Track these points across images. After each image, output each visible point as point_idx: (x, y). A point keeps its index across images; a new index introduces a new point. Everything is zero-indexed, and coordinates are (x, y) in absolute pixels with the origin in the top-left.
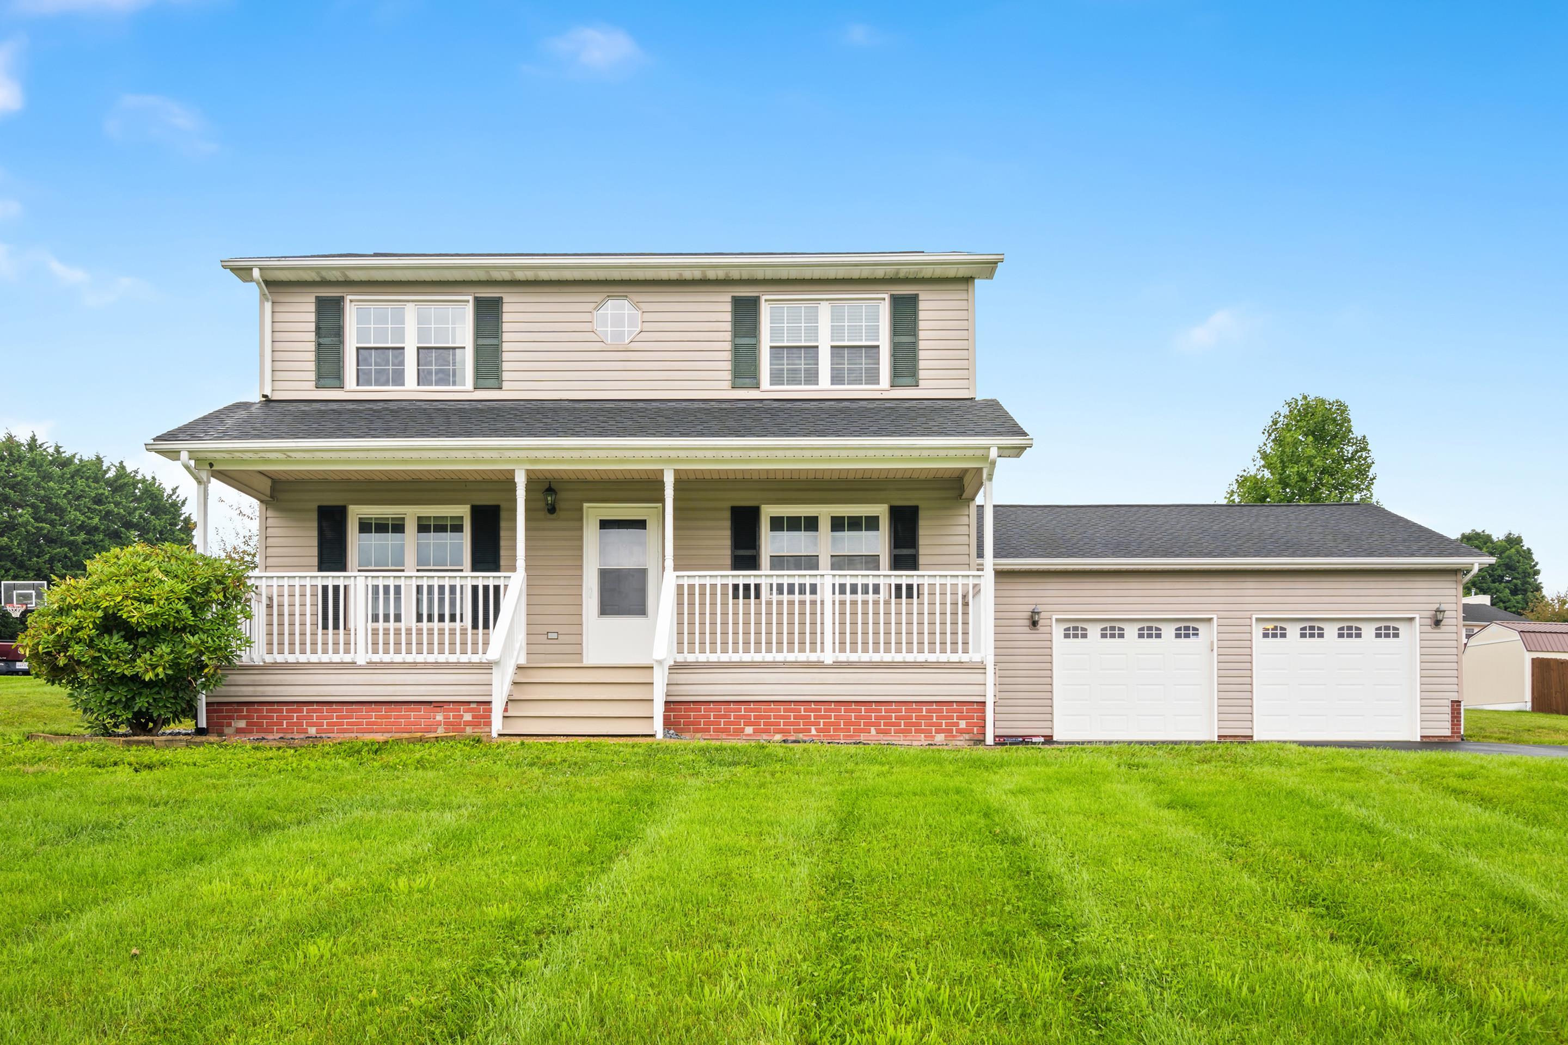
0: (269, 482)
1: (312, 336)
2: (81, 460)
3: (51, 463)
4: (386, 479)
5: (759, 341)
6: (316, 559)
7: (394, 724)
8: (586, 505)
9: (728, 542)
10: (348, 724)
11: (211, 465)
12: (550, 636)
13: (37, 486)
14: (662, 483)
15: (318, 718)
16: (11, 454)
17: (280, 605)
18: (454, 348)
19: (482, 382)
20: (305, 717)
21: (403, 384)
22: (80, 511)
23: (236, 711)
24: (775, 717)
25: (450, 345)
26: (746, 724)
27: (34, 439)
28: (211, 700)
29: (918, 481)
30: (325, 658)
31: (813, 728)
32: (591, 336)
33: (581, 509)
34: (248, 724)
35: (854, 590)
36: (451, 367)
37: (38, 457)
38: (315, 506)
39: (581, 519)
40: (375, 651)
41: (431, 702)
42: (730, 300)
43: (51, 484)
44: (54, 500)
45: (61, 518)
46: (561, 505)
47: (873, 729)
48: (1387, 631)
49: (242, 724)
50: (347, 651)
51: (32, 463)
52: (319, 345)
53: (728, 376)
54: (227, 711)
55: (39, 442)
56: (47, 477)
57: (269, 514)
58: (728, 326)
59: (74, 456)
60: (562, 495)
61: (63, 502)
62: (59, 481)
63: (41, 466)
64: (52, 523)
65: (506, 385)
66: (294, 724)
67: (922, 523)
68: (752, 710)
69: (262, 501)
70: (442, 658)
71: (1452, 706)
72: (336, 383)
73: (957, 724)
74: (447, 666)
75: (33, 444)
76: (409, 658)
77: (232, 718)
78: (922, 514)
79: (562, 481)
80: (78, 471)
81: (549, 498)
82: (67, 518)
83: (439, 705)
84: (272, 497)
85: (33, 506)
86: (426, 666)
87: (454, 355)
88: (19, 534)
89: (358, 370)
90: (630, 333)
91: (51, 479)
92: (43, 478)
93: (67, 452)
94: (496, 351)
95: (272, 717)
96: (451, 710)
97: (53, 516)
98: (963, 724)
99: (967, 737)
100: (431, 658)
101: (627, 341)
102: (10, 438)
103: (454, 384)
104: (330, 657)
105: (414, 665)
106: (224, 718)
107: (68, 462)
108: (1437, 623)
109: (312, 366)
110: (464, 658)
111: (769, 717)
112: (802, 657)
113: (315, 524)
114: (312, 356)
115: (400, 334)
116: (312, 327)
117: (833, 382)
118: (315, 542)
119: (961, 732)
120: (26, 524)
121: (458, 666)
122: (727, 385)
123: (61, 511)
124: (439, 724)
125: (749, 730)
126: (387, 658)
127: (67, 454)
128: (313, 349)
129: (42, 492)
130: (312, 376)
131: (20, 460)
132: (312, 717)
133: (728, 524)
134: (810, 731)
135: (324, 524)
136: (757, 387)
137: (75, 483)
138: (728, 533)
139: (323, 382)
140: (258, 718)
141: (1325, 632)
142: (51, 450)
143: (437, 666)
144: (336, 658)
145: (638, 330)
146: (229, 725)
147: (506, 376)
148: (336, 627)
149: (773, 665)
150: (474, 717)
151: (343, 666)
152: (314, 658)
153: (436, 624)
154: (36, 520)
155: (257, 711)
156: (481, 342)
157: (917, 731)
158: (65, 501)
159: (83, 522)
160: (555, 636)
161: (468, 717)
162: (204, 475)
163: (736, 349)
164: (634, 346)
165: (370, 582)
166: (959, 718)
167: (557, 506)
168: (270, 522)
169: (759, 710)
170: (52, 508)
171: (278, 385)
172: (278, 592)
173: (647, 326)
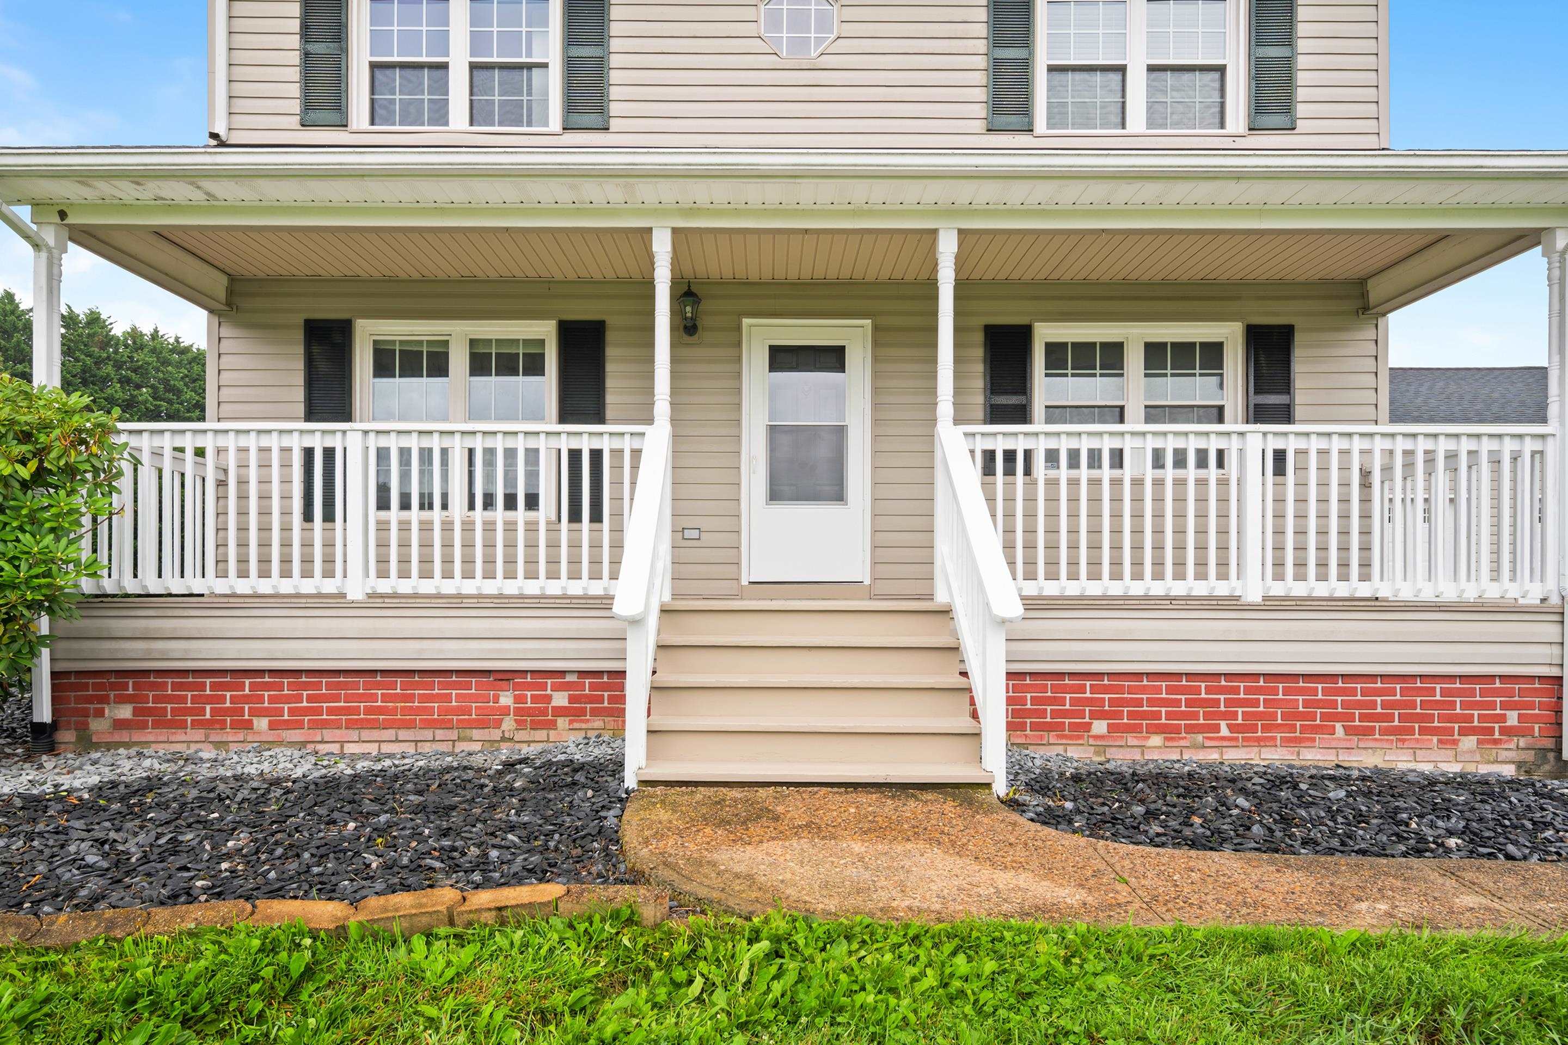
0: (224, 280)
1: (295, 41)
2: (198, 350)
3: (171, 350)
4: (416, 276)
5: (1032, 53)
6: (301, 400)
7: (418, 711)
8: (746, 321)
9: (980, 384)
10: (331, 711)
11: (63, 215)
12: (688, 534)
13: (157, 370)
15: (272, 699)
16: (134, 343)
17: (243, 482)
18: (530, 67)
19: (577, 119)
20: (246, 699)
21: (447, 124)
22: (196, 392)
23: (113, 687)
24: (1151, 702)
25: (524, 59)
26: (1096, 716)
27: (156, 331)
28: (62, 666)
29: (1294, 284)
30: (286, 587)
31: (1223, 724)
32: (757, 45)
33: (739, 328)
34: (136, 712)
35: (1180, 460)
36: (525, 98)
37: (158, 346)
38: (299, 319)
39: (739, 344)
40: (383, 574)
41: (489, 672)
43: (170, 368)
44: (172, 382)
45: (178, 398)
46: (703, 322)
47: (1339, 727)
49: (125, 712)
50: (329, 573)
51: (153, 351)
52: (306, 55)
53: (981, 111)
54: (96, 687)
55: (160, 334)
56: (166, 363)
57: (225, 332)
58: (982, 30)
59: (192, 346)
60: (705, 306)
61: (180, 385)
62: (177, 367)
63: (161, 353)
64: (170, 402)
65: (614, 124)
66: (226, 712)
67: (1298, 353)
68: (1106, 690)
69: (211, 311)
70: (511, 587)
72: (333, 117)
73: (1503, 718)
74: (521, 602)
75: (155, 335)
76: (449, 587)
77: (104, 700)
78: (1298, 338)
79: (709, 283)
80: (195, 358)
81: (688, 309)
82: (183, 398)
83: (504, 677)
84: (229, 304)
85: (152, 387)
86: (481, 602)
87: (530, 80)
88: (139, 410)
89: (373, 102)
90: (819, 41)
91: (170, 364)
92: (163, 364)
93: (186, 342)
94: (600, 66)
95: (183, 699)
96: (530, 687)
97: (171, 396)
98: (1512, 718)
99: (1522, 742)
100: (490, 587)
101: (813, 55)
102: (134, 329)
103: (529, 124)
104: (296, 584)
105: (457, 602)
106: (89, 700)
107: (187, 350)
109: (295, 90)
110: (554, 588)
111: (1139, 703)
112: (1200, 589)
113: (300, 350)
114: (294, 74)
115: (441, 41)
116: (295, 25)
117: (1151, 124)
118: (299, 379)
119: (1508, 732)
120: (146, 401)
121: (541, 602)
122: (980, 126)
123: (178, 392)
124: (505, 711)
125: (1100, 727)
126: (405, 587)
127: (186, 344)
128: (297, 62)
129: (161, 375)
130: (295, 106)
131: (142, 347)
132: (261, 699)
133: (980, 353)
134: (1217, 729)
135: (316, 349)
136: (1029, 130)
137: (192, 368)
138: (980, 369)
139: (313, 116)
140: (156, 699)
142: (172, 341)
143: (501, 602)
144: (308, 586)
145: (833, 36)
146: (100, 713)
147: (615, 109)
148: (329, 516)
149: (1146, 603)
150: (572, 699)
151: (321, 601)
152: (265, 587)
153: (499, 514)
154: (155, 398)
155: (153, 686)
156: (577, 51)
157: (1423, 731)
158: (182, 383)
159: (198, 401)
160: (695, 534)
161: (560, 699)
162: (49, 236)
163: (997, 67)
164: (826, 61)
165: (373, 442)
166: (1505, 706)
167: (699, 323)
168: (226, 346)
169: (1120, 690)
170: (170, 389)
171: (239, 121)
172: (238, 460)
173: (848, 29)
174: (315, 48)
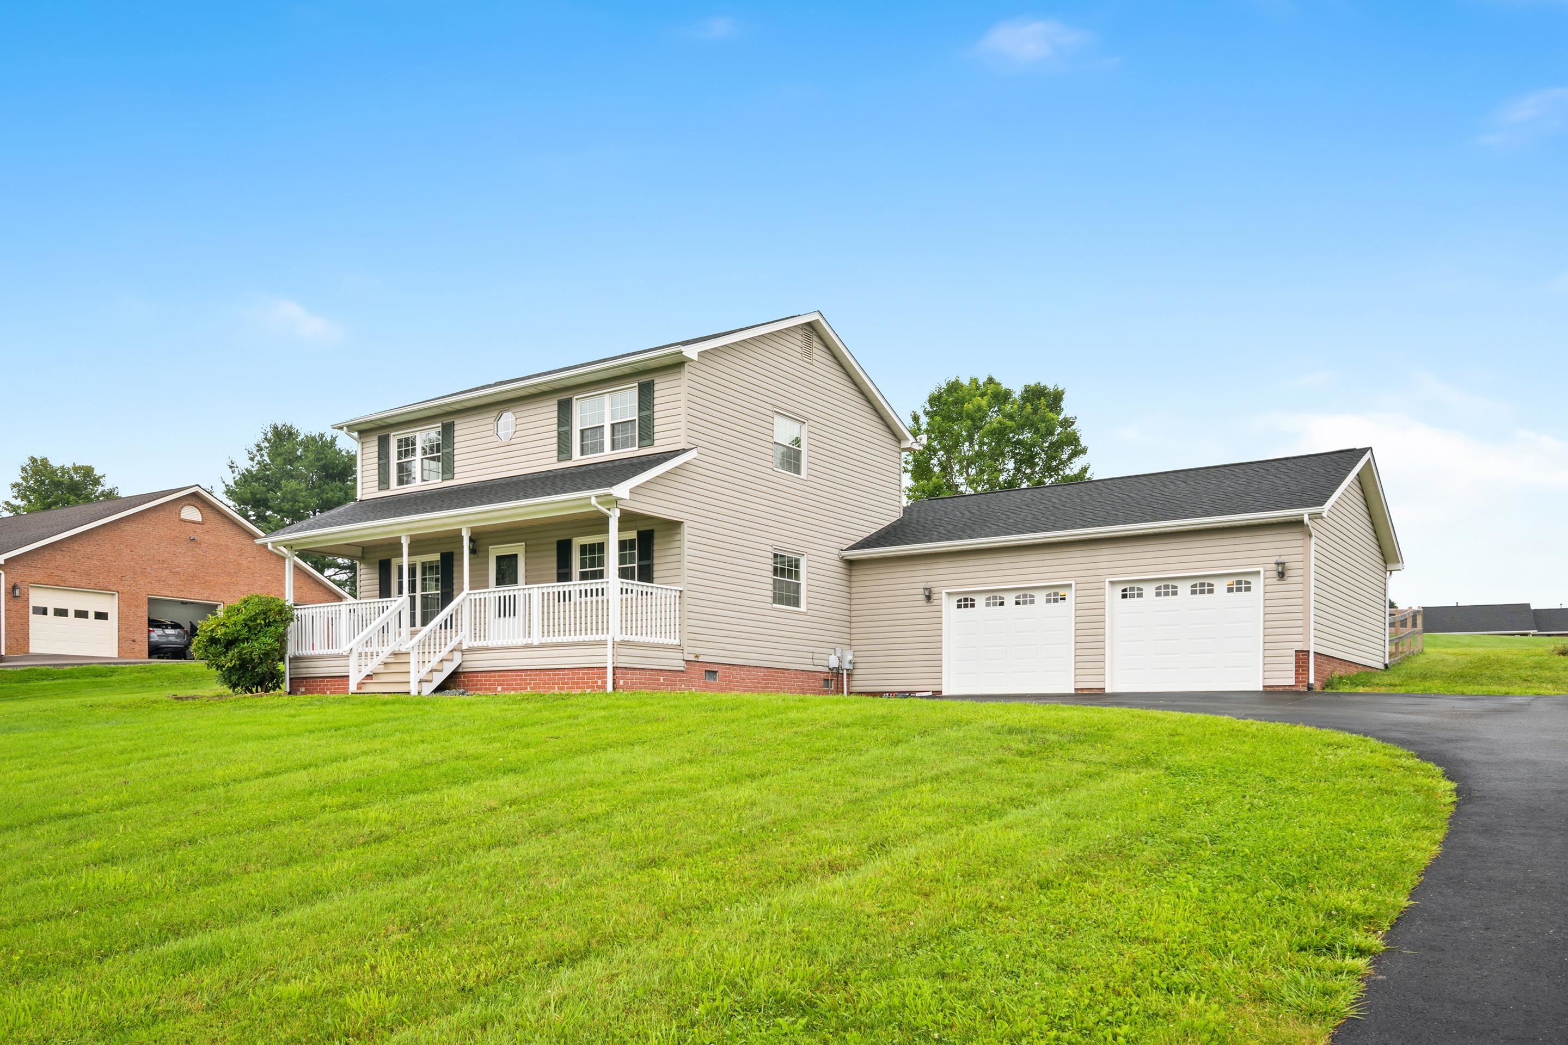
0: (361, 549)
1: (377, 460)
5: (572, 428)
6: (378, 592)
8: (490, 547)
9: (555, 565)
11: (291, 547)
14: (461, 538)
15: (330, 685)
19: (445, 476)
20: (326, 685)
21: (415, 482)
23: (301, 682)
24: (511, 680)
28: (292, 676)
31: (529, 687)
32: (494, 438)
33: (488, 550)
34: (306, 690)
38: (377, 561)
39: (488, 557)
42: (556, 402)
46: (479, 548)
47: (556, 687)
48: (1240, 585)
49: (303, 689)
52: (380, 465)
53: (556, 453)
54: (298, 682)
58: (556, 421)
60: (479, 542)
65: (456, 476)
66: (322, 689)
67: (655, 541)
68: (501, 676)
69: (357, 561)
71: (1296, 655)
72: (386, 486)
77: (299, 686)
78: (656, 535)
84: (362, 557)
89: (399, 477)
90: (511, 433)
98: (599, 682)
101: (509, 440)
106: (297, 686)
108: (1281, 575)
109: (377, 478)
111: (509, 680)
112: (524, 641)
114: (377, 472)
116: (377, 454)
117: (613, 448)
119: (598, 687)
122: (556, 459)
125: (499, 688)
128: (377, 467)
130: (377, 484)
132: (328, 685)
133: (555, 552)
136: (571, 458)
138: (555, 559)
139: (381, 486)
141: (1179, 590)
145: (514, 431)
146: (299, 690)
147: (456, 470)
149: (509, 647)
157: (577, 687)
163: (560, 435)
164: (513, 441)
165: (348, 607)
167: (477, 550)
168: (362, 572)
169: (504, 676)
171: (364, 491)
173: (519, 428)
174: (381, 462)
